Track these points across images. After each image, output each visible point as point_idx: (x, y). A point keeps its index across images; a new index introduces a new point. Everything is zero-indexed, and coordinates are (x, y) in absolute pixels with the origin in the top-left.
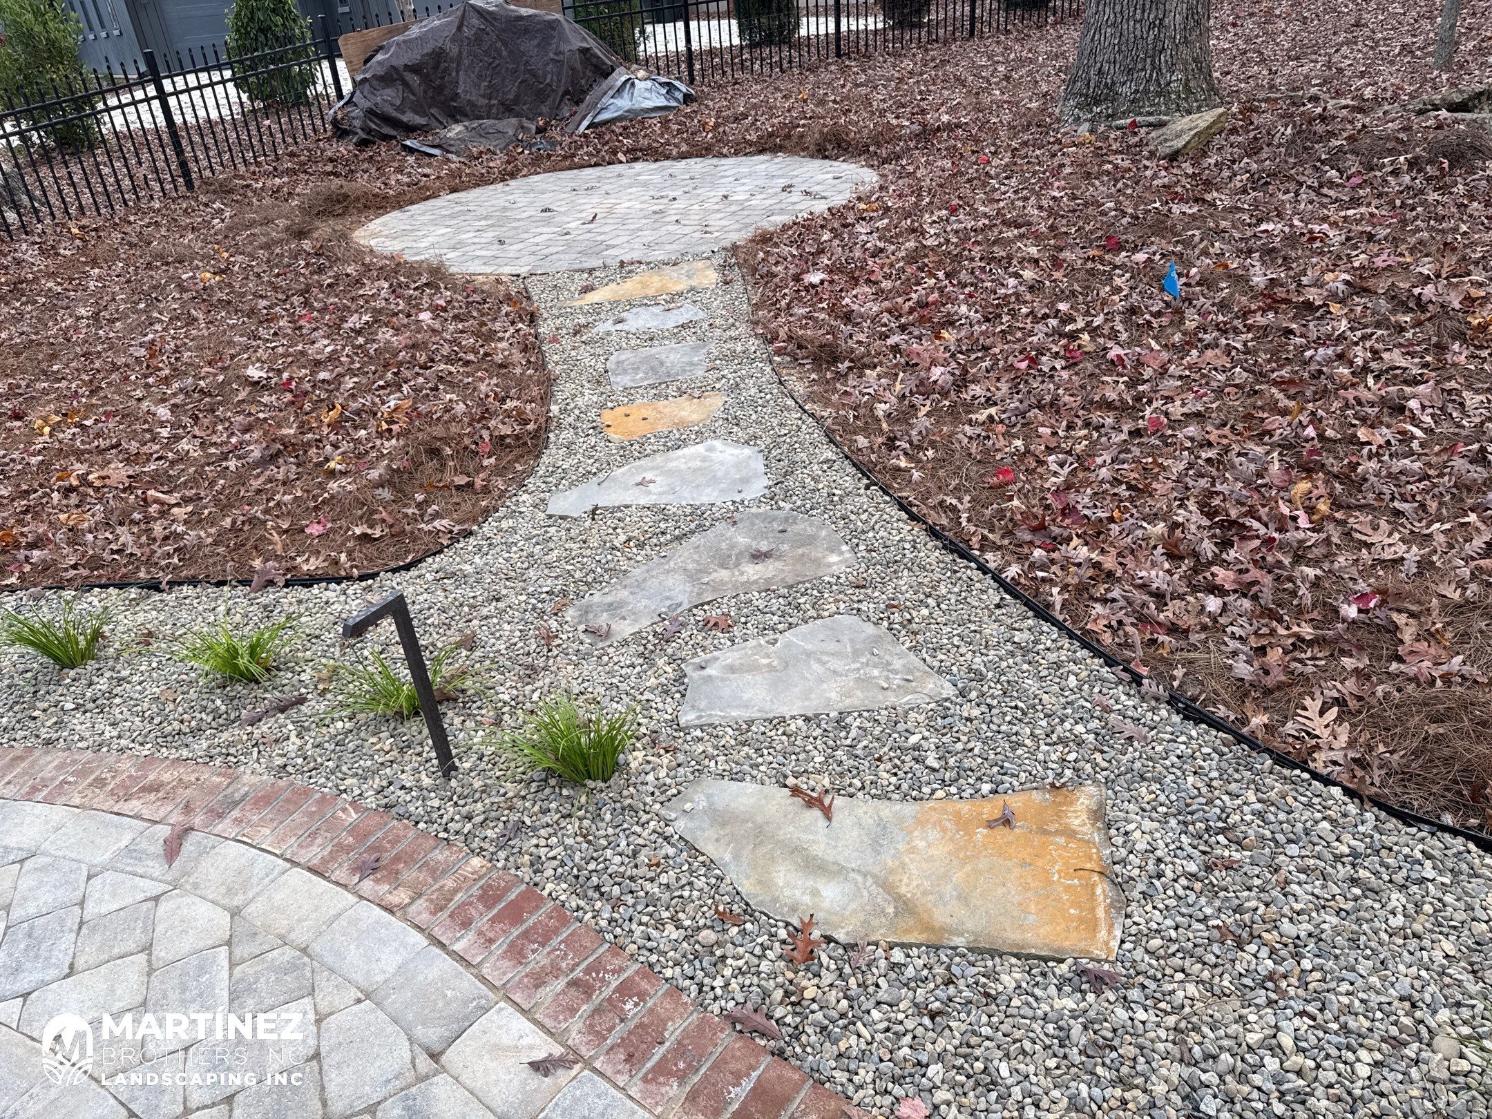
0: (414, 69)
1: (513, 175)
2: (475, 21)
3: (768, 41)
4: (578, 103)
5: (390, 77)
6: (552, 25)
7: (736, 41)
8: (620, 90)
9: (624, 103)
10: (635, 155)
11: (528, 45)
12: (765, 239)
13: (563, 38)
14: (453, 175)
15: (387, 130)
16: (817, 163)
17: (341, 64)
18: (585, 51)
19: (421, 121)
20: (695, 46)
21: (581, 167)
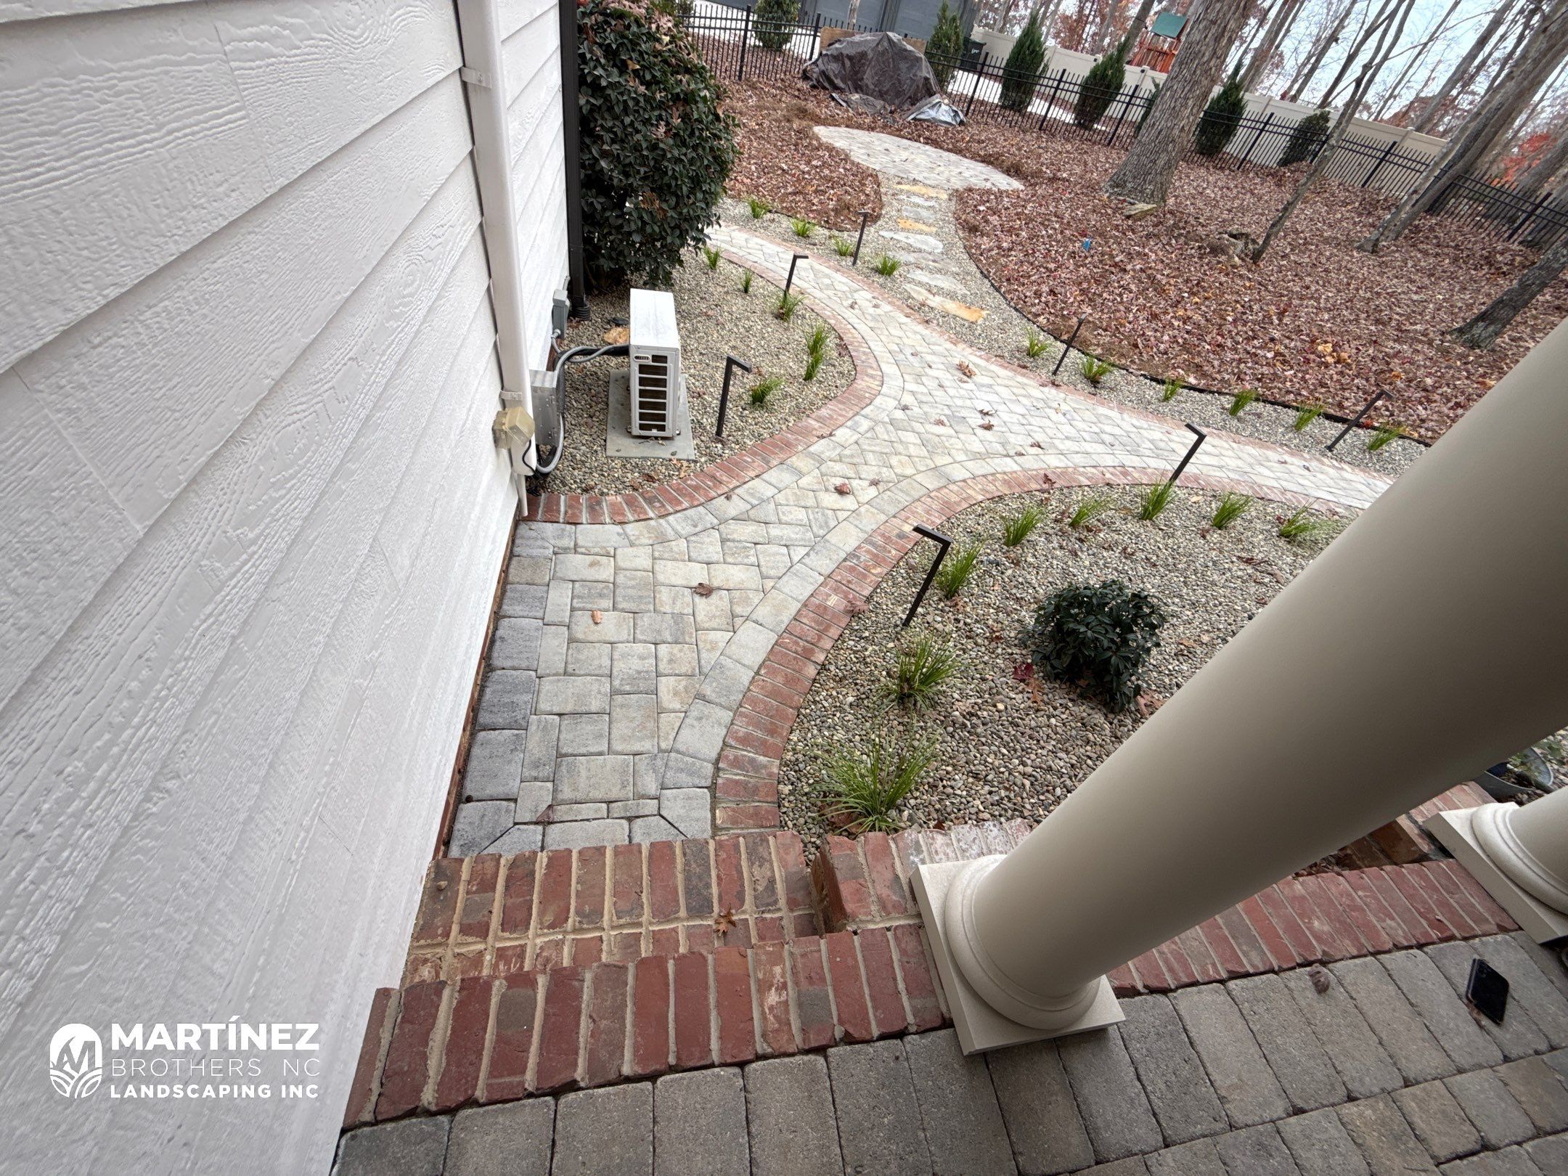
0: (850, 58)
1: (873, 129)
2: (886, 44)
3: (1011, 108)
4: (913, 104)
5: (838, 58)
6: (918, 59)
7: (996, 101)
8: (934, 106)
9: (932, 113)
10: (929, 141)
11: (903, 66)
12: (970, 190)
13: (920, 68)
14: (849, 119)
15: (826, 85)
16: (1004, 176)
17: (818, 40)
18: (927, 79)
19: (842, 85)
20: (976, 96)
21: (903, 137)
